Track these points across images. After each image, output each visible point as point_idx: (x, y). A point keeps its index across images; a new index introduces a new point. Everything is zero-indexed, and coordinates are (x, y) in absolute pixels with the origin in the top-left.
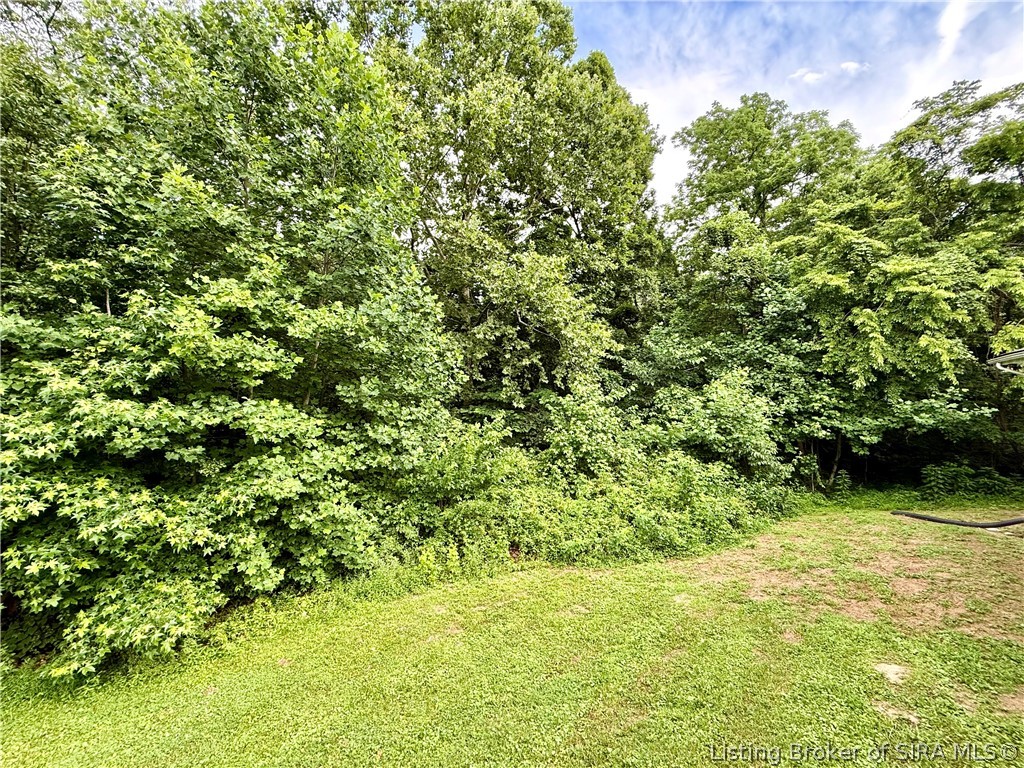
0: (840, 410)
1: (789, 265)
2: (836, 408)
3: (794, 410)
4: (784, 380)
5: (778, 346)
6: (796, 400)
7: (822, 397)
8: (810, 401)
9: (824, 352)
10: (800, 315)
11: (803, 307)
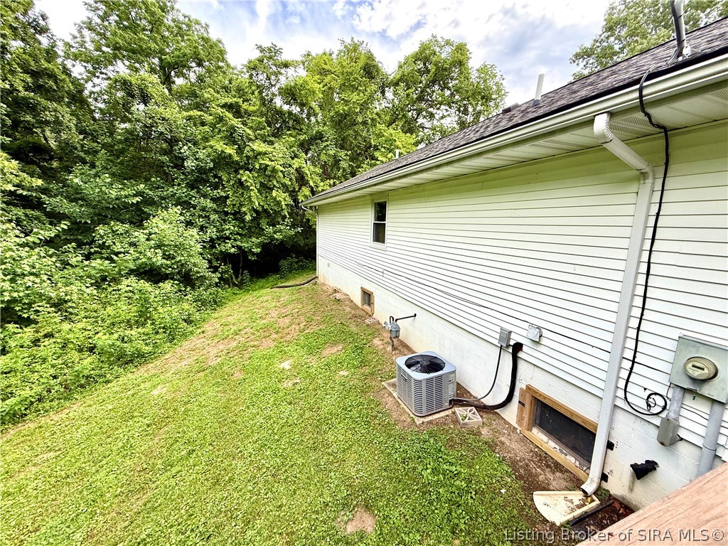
0: (240, 235)
1: (198, 132)
2: (238, 234)
3: (214, 237)
4: (206, 216)
5: (198, 192)
6: (215, 230)
7: (230, 227)
8: (223, 230)
9: (227, 197)
10: (211, 169)
11: (212, 165)
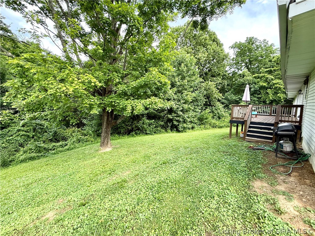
10: (258, 90)
